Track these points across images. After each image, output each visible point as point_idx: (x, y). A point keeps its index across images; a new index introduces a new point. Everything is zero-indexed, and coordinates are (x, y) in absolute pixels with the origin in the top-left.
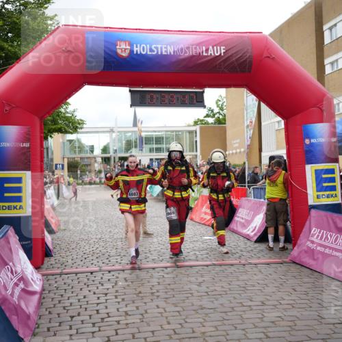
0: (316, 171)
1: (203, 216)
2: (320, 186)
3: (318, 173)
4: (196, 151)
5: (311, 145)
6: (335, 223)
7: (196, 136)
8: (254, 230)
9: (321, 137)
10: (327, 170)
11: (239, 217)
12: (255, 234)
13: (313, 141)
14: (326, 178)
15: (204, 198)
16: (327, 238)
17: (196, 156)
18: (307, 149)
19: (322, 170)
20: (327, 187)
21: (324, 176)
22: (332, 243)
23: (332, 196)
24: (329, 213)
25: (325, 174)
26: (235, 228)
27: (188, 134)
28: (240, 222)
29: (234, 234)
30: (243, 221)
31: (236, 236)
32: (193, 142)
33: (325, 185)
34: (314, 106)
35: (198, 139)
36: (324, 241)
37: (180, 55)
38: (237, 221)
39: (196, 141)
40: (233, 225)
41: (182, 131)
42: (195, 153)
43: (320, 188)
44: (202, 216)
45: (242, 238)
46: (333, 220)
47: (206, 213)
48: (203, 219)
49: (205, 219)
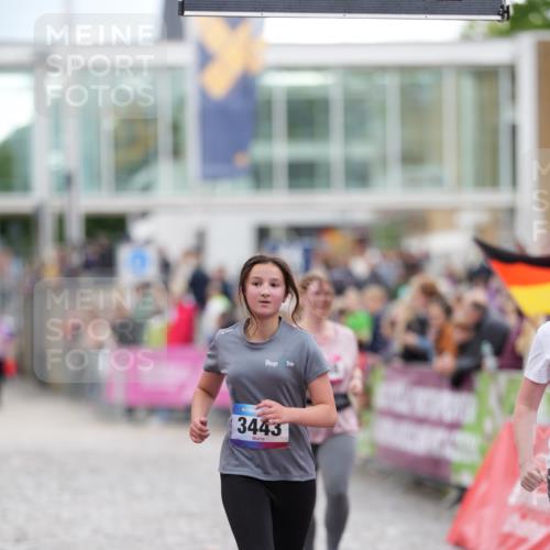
1: (514, 525)
4: (514, 182)
7: (513, 97)
17: (511, 212)
27: (468, 87)
32: (495, 132)
35: (525, 113)
39: (514, 130)
41: (436, 70)
42: (501, 197)
44: (507, 528)
47: (526, 513)
48: (511, 542)
49: (522, 541)
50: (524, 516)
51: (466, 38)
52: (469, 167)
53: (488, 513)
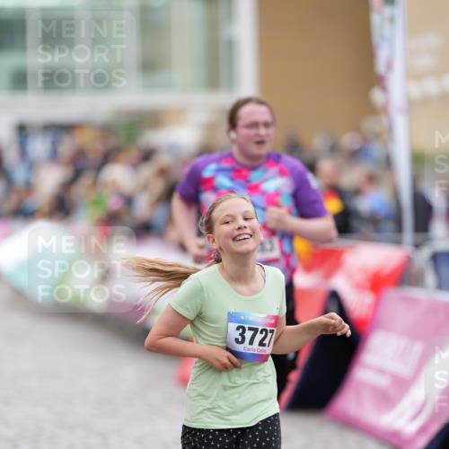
8: (419, 413)
12: (422, 430)
30: (382, 382)
38: (365, 384)
39: (231, 45)
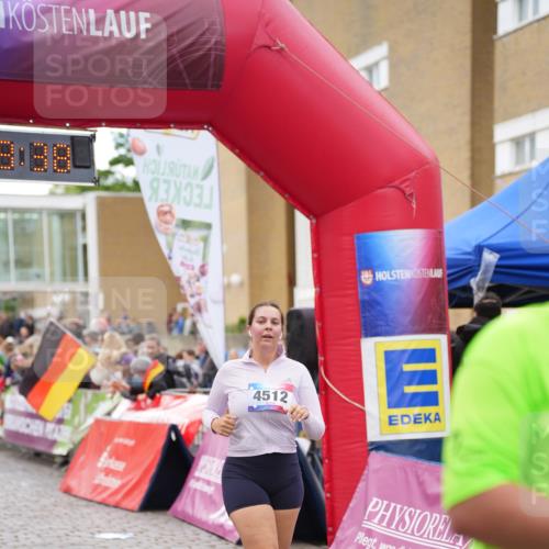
0: (387, 354)
1: (101, 479)
2: (397, 395)
3: (392, 359)
4: (86, 279)
5: (377, 285)
6: (421, 484)
7: (84, 229)
9: (404, 266)
10: (414, 351)
11: (198, 479)
13: (380, 276)
14: (414, 373)
15: (103, 429)
16: (402, 520)
18: (366, 297)
19: (404, 352)
20: (415, 395)
21: (408, 368)
22: (413, 534)
23: (427, 418)
24: (411, 460)
25: (408, 362)
26: (189, 510)
27: (56, 221)
28: (203, 494)
29: (185, 525)
30: (210, 491)
31: (189, 530)
32: (74, 249)
33: (410, 389)
34: (387, 183)
35: (92, 238)
36: (397, 529)
37: (24, 32)
38: (195, 490)
39: (85, 247)
40: (183, 503)
42: (79, 287)
43: (396, 399)
44: (97, 482)
45: (204, 535)
46: (418, 477)
47: (108, 472)
48: (99, 490)
49: (106, 488)
50: (107, 475)
51: (52, 194)
52: (58, 268)
53: (84, 473)
